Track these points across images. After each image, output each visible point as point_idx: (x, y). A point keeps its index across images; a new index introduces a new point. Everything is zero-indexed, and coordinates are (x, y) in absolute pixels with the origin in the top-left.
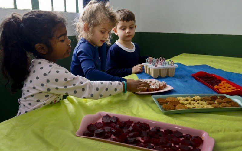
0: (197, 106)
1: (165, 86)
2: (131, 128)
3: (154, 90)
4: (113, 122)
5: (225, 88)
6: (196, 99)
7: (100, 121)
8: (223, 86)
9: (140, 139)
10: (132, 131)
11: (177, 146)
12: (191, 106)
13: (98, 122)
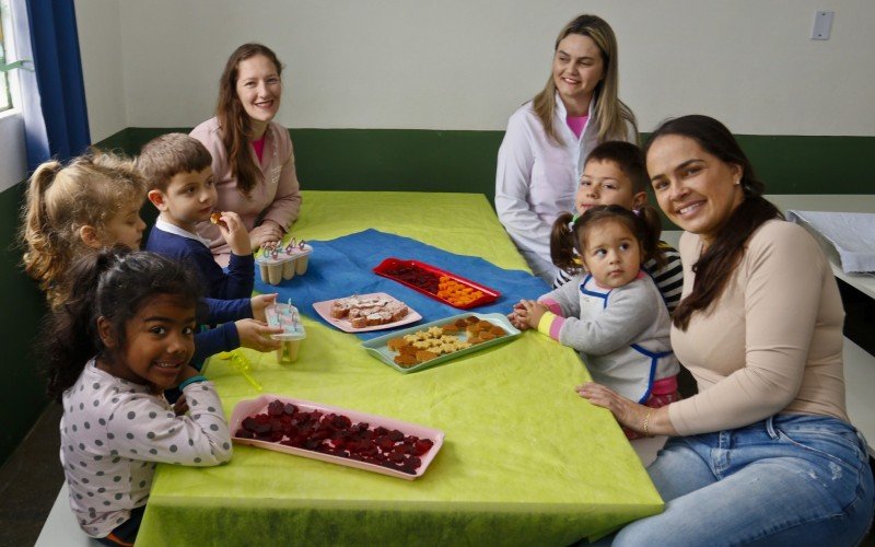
0: (445, 347)
1: (404, 314)
2: (316, 426)
3: (379, 322)
4: (287, 414)
5: (454, 292)
6: (435, 334)
7: (265, 411)
8: (450, 289)
9: (329, 442)
10: (319, 430)
11: (386, 454)
12: (438, 350)
13: (260, 413)
